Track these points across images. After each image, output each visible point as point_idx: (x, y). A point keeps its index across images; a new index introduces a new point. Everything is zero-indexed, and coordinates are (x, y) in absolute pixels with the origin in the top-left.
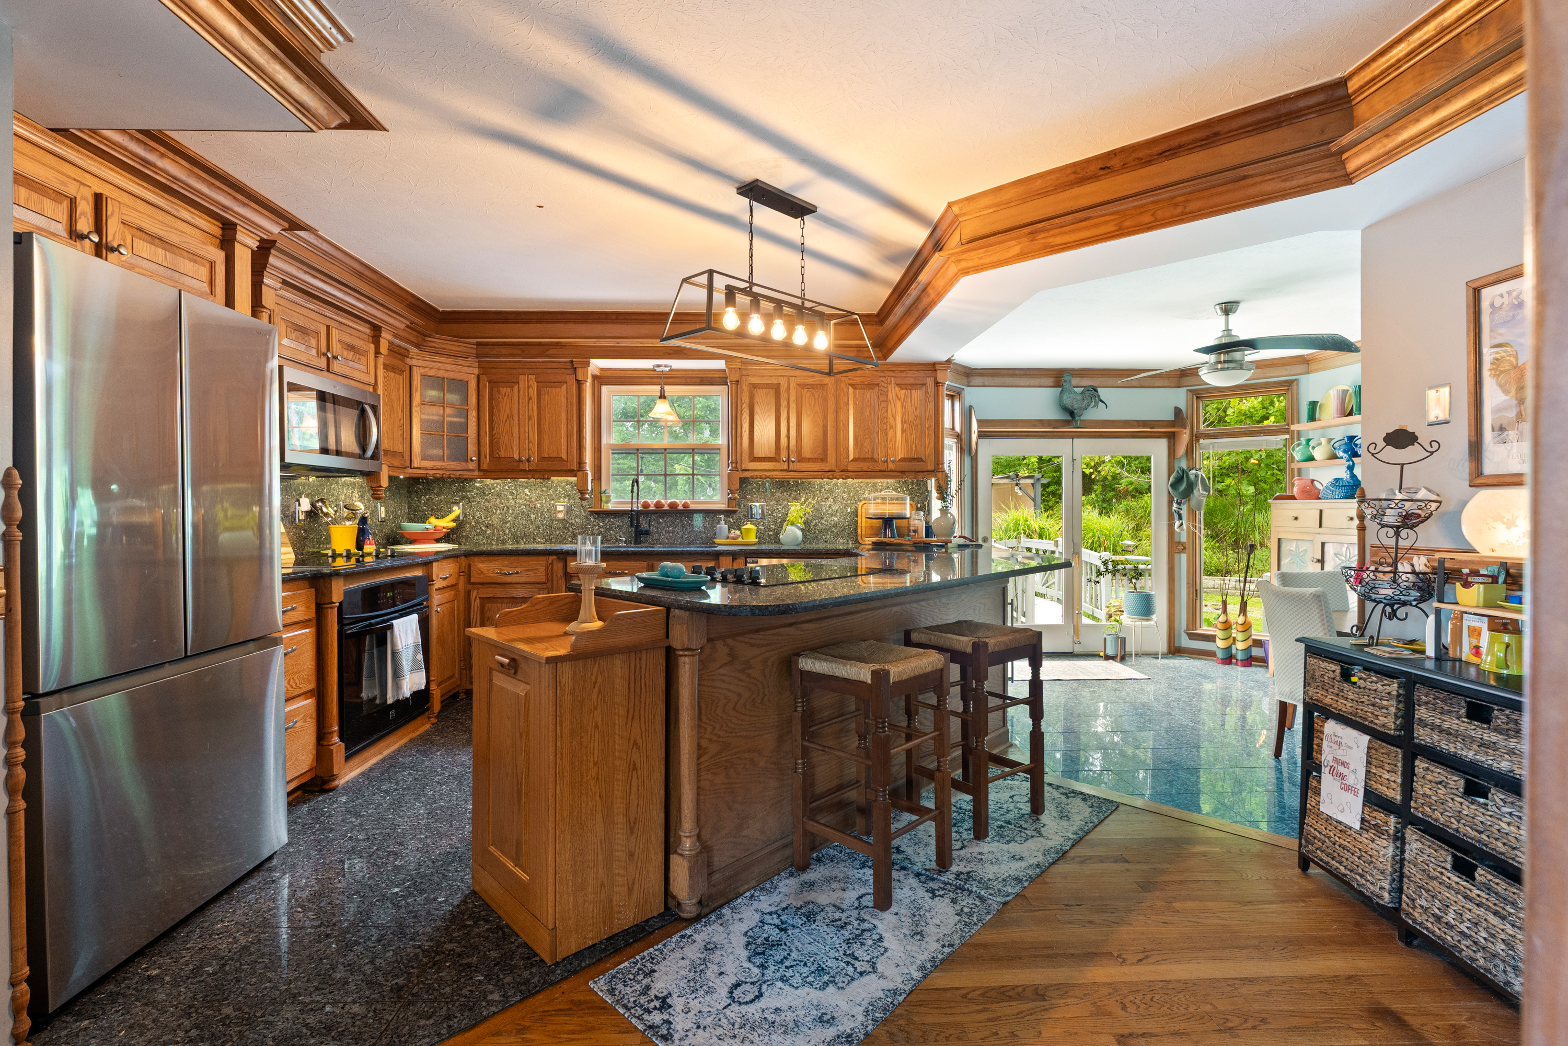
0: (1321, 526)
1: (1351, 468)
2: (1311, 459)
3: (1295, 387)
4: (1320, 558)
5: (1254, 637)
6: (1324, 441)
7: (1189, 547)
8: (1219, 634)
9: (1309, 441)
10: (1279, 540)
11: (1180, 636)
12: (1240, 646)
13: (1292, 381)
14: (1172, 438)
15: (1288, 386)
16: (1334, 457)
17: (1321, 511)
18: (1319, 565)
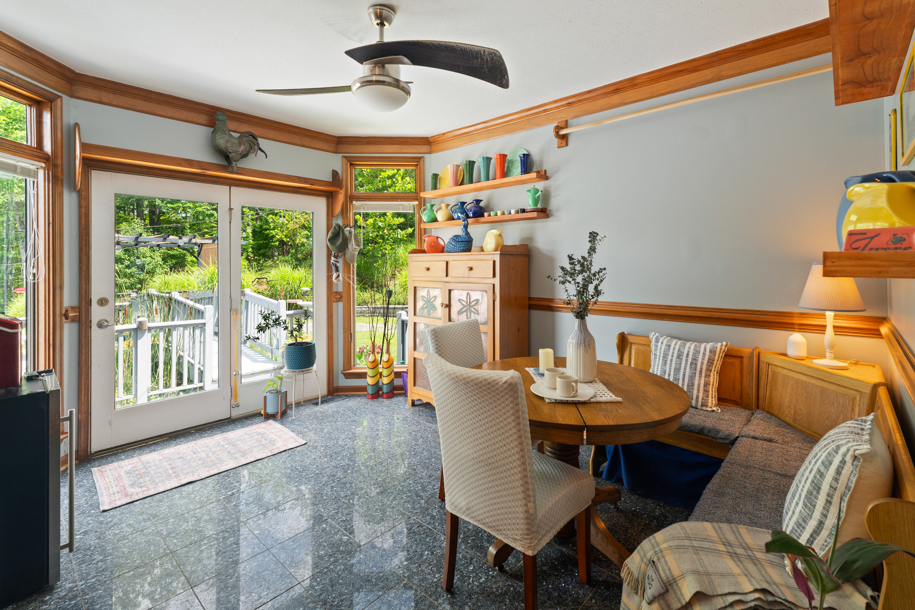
0: (447, 276)
1: (466, 227)
2: (435, 220)
3: (421, 163)
4: (447, 303)
5: (395, 370)
6: (443, 205)
7: (345, 296)
8: (370, 372)
9: (432, 206)
10: (415, 288)
11: (338, 377)
12: (385, 380)
13: (420, 158)
14: (330, 196)
15: (418, 161)
16: (451, 218)
17: (447, 263)
18: (447, 309)
